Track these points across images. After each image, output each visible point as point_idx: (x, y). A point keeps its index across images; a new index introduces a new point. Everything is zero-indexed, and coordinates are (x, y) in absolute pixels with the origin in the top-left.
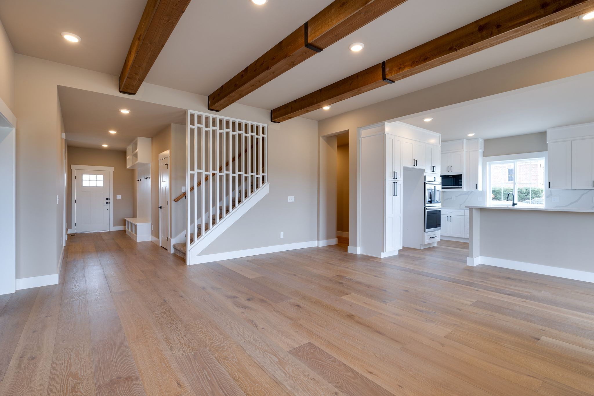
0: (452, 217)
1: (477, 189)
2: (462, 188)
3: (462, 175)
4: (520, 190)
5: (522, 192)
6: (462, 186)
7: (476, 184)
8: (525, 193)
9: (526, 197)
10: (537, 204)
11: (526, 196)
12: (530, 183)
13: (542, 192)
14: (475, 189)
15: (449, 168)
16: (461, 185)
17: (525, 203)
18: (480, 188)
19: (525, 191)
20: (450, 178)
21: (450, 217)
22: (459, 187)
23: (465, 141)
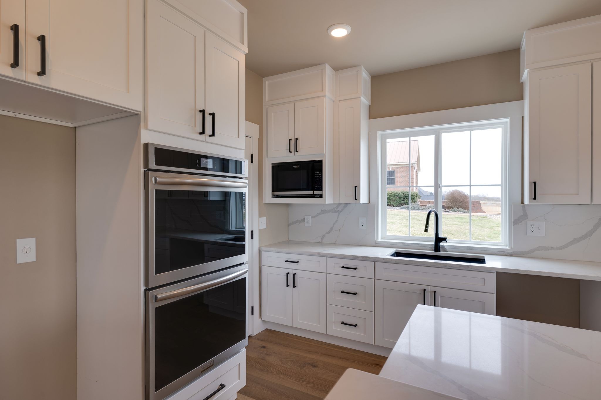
0: (299, 274)
1: (356, 199)
2: (321, 196)
3: (321, 161)
4: (398, 194)
5: (400, 197)
6: (322, 190)
7: (355, 187)
8: (402, 198)
9: (403, 202)
10: (414, 209)
11: (403, 200)
12: (470, 186)
13: (416, 196)
14: (351, 200)
15: (293, 143)
16: (320, 189)
17: (403, 208)
18: (363, 199)
19: (402, 195)
20: (296, 169)
21: (294, 274)
22: (316, 193)
23: (328, 70)
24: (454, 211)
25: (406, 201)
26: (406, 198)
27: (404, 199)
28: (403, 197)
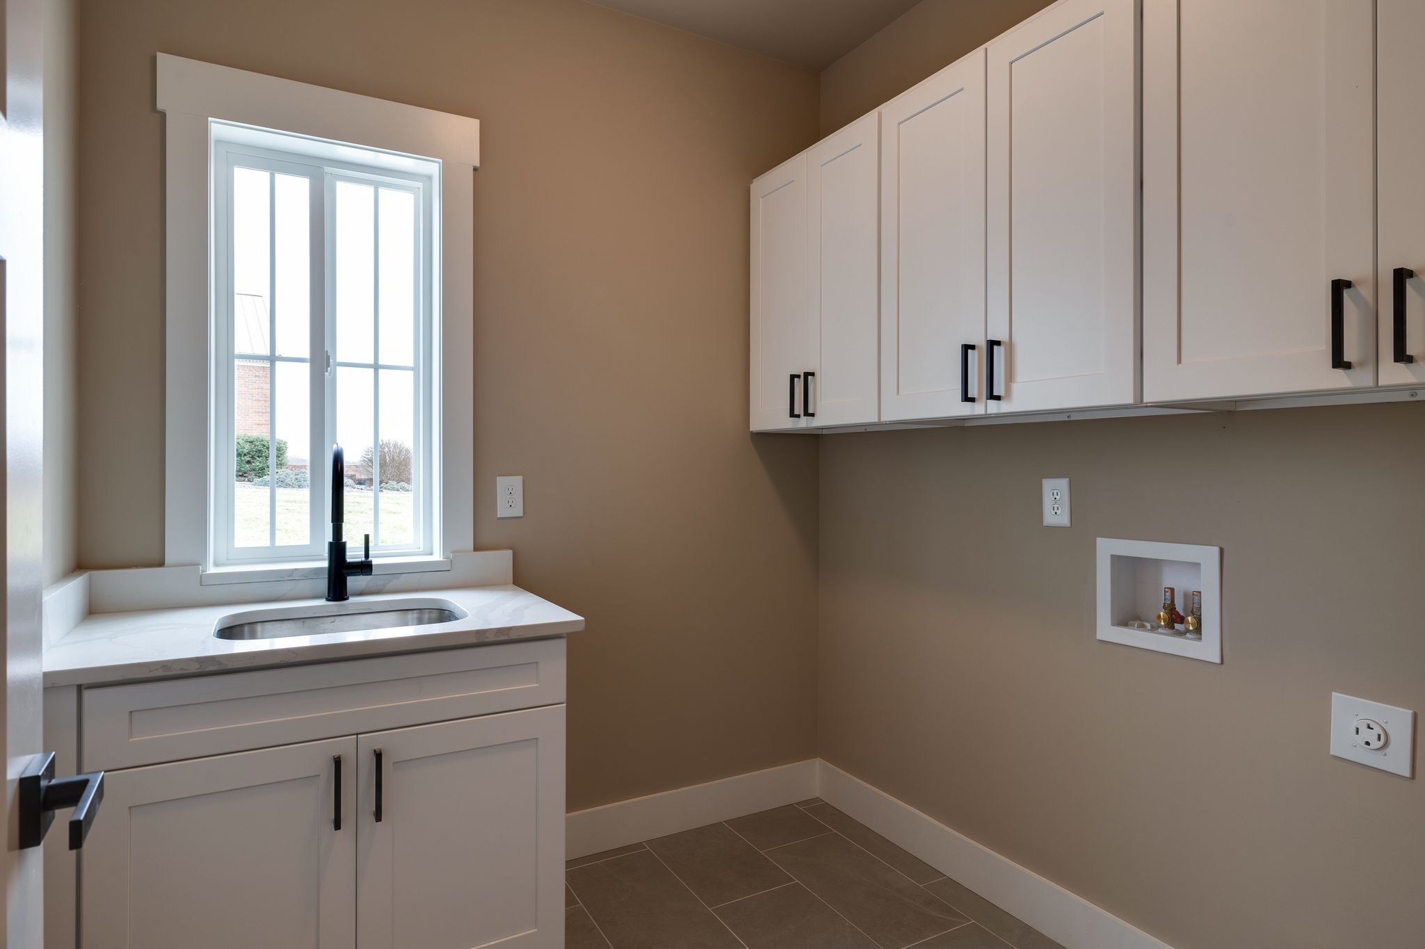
24: (393, 489)
25: (257, 464)
26: (258, 457)
27: (253, 458)
28: (248, 453)
